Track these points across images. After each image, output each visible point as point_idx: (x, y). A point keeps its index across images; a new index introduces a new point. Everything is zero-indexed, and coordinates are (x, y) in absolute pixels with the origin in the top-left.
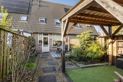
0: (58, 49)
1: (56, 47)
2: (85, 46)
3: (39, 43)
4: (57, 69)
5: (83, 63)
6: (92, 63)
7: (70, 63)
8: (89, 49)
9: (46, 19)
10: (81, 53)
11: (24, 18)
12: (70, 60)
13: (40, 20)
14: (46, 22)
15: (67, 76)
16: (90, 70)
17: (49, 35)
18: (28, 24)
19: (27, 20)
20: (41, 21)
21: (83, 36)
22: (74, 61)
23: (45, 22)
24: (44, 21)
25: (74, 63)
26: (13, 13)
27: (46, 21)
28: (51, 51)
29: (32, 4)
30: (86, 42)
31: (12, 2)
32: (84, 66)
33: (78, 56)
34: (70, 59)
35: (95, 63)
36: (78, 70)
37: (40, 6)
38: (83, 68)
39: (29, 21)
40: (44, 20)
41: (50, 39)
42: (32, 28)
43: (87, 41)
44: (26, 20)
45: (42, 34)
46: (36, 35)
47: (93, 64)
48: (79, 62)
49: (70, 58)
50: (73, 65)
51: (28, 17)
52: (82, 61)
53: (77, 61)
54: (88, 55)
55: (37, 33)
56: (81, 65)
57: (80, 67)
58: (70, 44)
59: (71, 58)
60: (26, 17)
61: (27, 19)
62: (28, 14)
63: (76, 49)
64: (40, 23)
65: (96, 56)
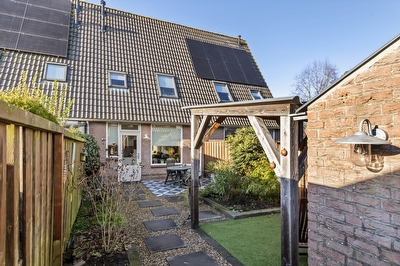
0: (169, 172)
1: (162, 164)
2: (244, 166)
3: (109, 154)
4: (179, 224)
5: (239, 207)
6: (259, 207)
7: (209, 208)
8: (254, 174)
9: (128, 77)
10: (236, 185)
11: (58, 72)
12: (207, 203)
13: (109, 78)
14: (129, 87)
15: (203, 234)
16: (253, 221)
17: (140, 127)
18: (72, 92)
19: (68, 80)
20: (113, 82)
21: (240, 138)
22: (217, 205)
23: (126, 85)
24: (121, 83)
25: (218, 210)
26: (16, 52)
27: (128, 82)
28: (147, 180)
29: (79, 22)
30: (248, 155)
31: (10, 11)
32: (239, 214)
33: (227, 191)
34: (207, 199)
35: (265, 208)
36: (227, 222)
37: (105, 28)
38: (237, 218)
39: (73, 81)
40: (124, 78)
41: (143, 140)
42: (85, 105)
43: (249, 152)
44: (63, 78)
45: (120, 127)
46: (98, 128)
47: (261, 208)
48: (230, 205)
49: (208, 196)
50: (214, 214)
51: (69, 69)
52: (236, 204)
53: (224, 203)
54: (250, 187)
55: (104, 123)
56: (234, 213)
57: (230, 217)
58: (205, 156)
59: (210, 196)
60: (64, 69)
61: (68, 74)
62: (67, 59)
63: (221, 173)
64: (111, 89)
65: (267, 190)
